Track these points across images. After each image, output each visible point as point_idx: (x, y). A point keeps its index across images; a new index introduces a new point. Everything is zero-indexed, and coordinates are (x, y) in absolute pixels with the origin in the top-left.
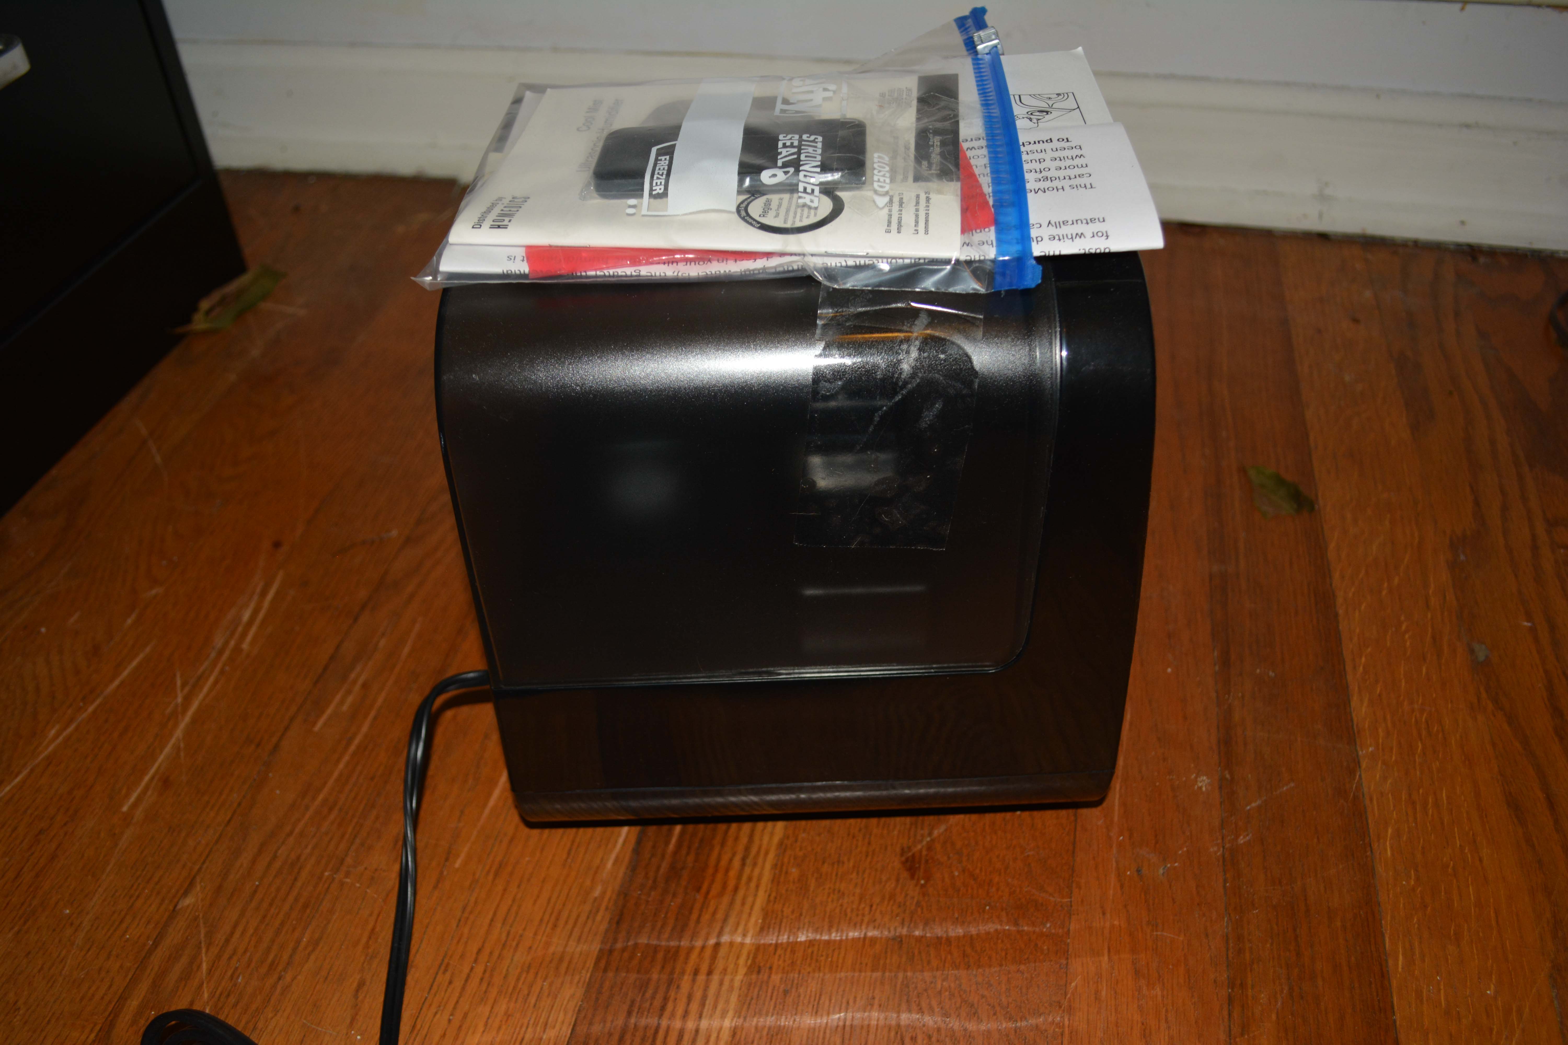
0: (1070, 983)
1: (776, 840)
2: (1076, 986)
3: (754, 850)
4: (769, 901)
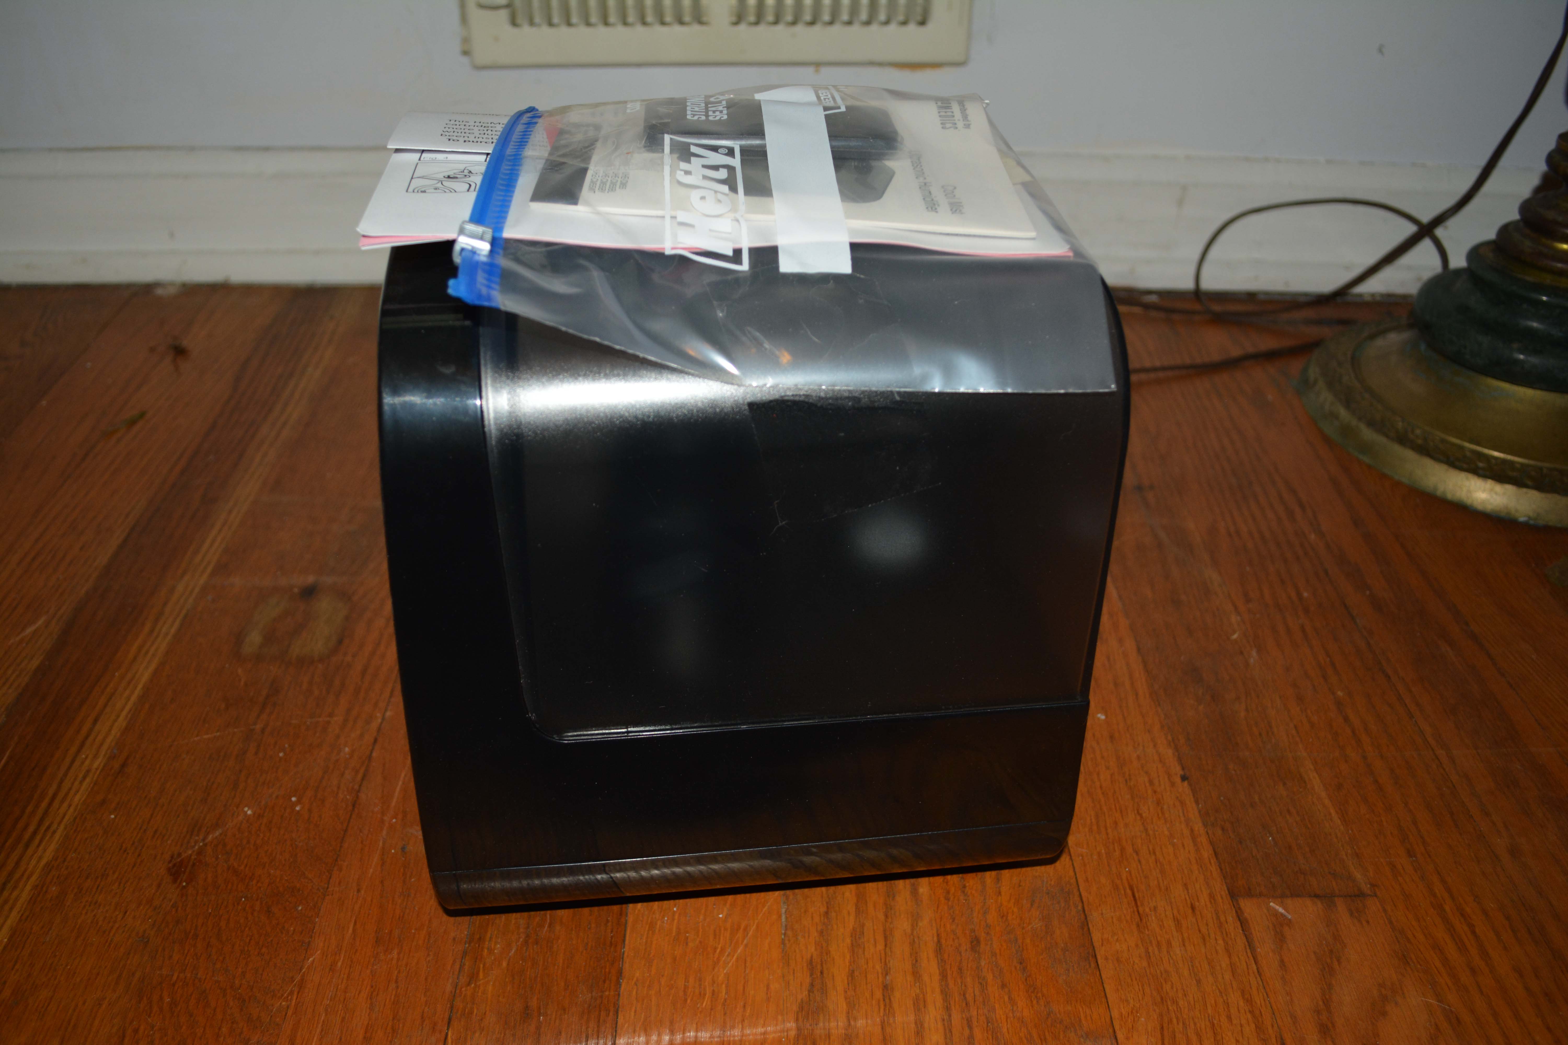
0: (308, 959)
1: (43, 862)
2: (313, 961)
3: (17, 876)
4: (20, 920)
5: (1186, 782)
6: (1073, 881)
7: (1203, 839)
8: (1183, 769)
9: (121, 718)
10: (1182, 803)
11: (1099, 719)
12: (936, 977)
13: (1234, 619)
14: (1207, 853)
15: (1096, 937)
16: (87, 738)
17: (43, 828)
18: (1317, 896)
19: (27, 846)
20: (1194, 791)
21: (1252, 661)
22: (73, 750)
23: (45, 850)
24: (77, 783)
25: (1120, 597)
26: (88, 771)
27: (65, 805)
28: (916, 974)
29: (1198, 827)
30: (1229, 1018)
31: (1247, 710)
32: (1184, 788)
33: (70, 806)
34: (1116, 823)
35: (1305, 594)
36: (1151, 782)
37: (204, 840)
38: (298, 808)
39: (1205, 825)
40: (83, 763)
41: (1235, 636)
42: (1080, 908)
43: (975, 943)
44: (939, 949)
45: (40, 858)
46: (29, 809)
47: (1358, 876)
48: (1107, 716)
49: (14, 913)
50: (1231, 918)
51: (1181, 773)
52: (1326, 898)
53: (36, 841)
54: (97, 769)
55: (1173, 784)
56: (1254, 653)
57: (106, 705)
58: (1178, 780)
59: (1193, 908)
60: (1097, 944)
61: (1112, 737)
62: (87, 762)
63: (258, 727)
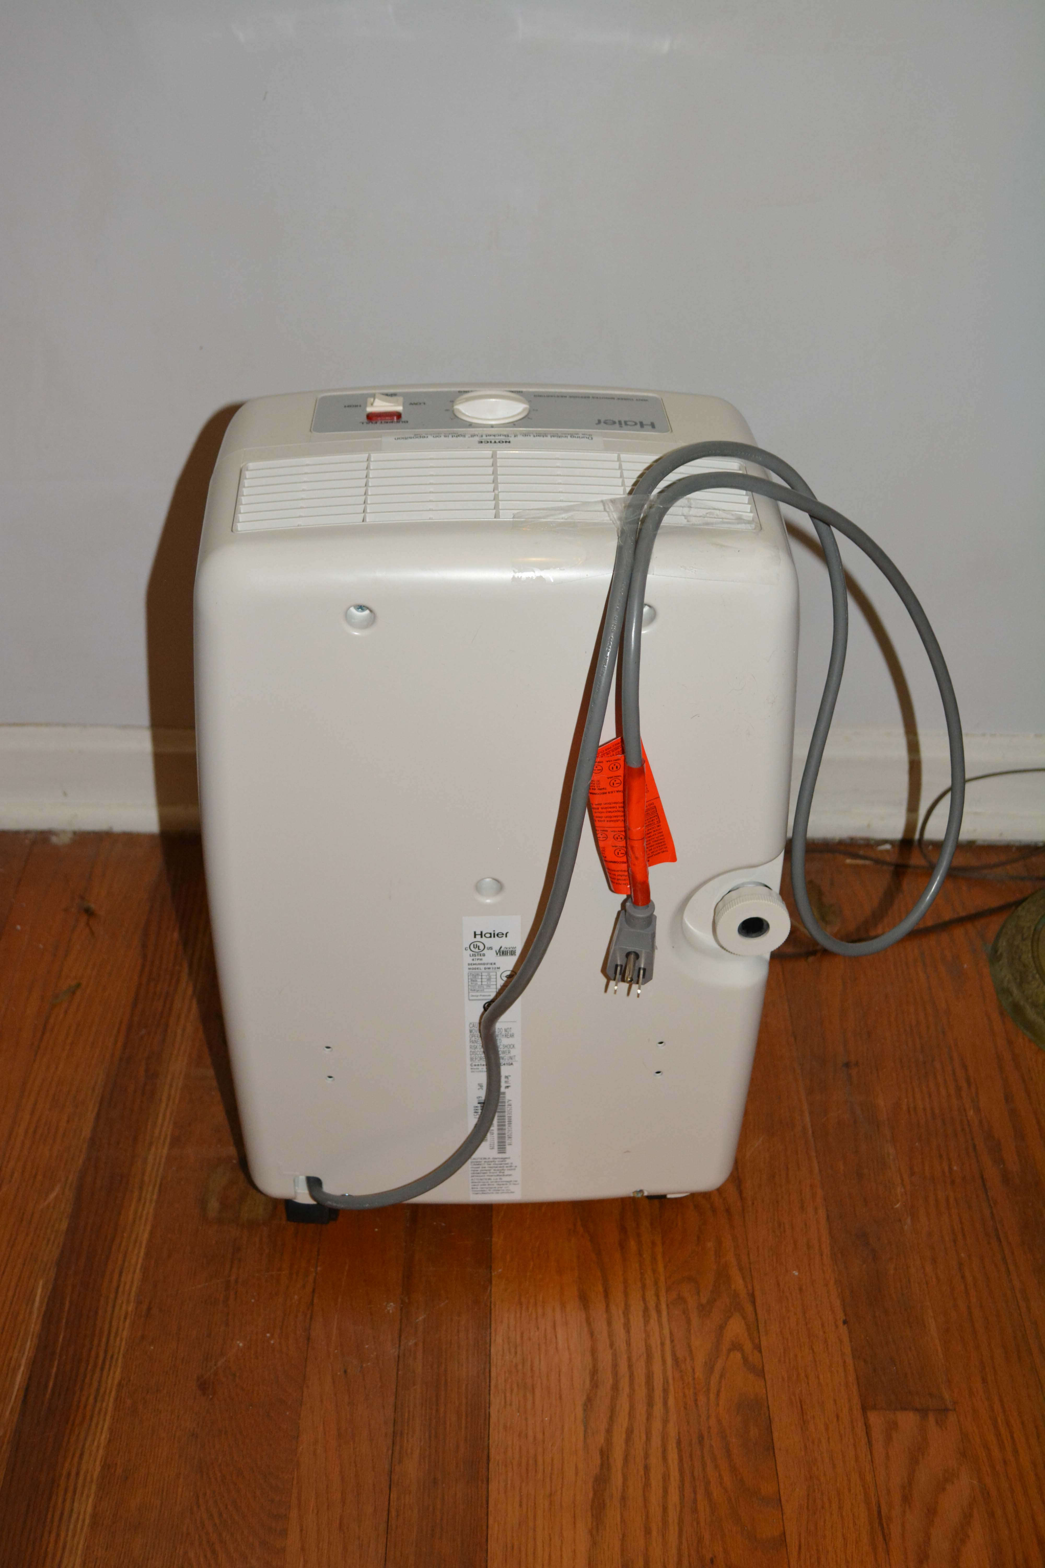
5: (846, 1325)
6: (764, 1396)
7: (851, 1368)
8: (845, 1315)
9: (138, 1271)
10: (841, 1341)
11: (794, 1274)
12: (676, 1462)
13: (900, 1190)
14: (852, 1378)
15: (776, 1435)
16: (118, 1287)
17: (109, 1357)
18: (917, 1410)
19: (102, 1369)
20: (850, 1332)
21: (906, 1227)
22: (112, 1296)
23: (115, 1373)
24: (121, 1323)
25: (820, 1171)
26: (127, 1313)
27: (118, 1339)
28: (665, 1458)
29: (849, 1359)
30: (849, 1490)
31: (895, 1269)
32: (843, 1330)
33: (121, 1339)
34: (796, 1356)
35: (955, 1168)
36: (823, 1325)
37: (215, 1365)
38: (272, 1342)
39: (854, 1357)
40: (121, 1307)
41: (898, 1206)
42: (767, 1415)
43: (701, 1438)
44: (679, 1443)
45: (113, 1378)
46: (96, 1342)
47: (947, 1396)
48: (799, 1272)
49: (108, 1418)
50: (860, 1425)
51: (844, 1318)
52: (923, 1412)
53: (107, 1366)
54: (132, 1312)
55: (837, 1326)
56: (909, 1221)
57: (124, 1261)
58: (840, 1323)
59: (838, 1417)
60: (775, 1439)
61: (801, 1290)
62: (124, 1306)
63: (233, 1278)
